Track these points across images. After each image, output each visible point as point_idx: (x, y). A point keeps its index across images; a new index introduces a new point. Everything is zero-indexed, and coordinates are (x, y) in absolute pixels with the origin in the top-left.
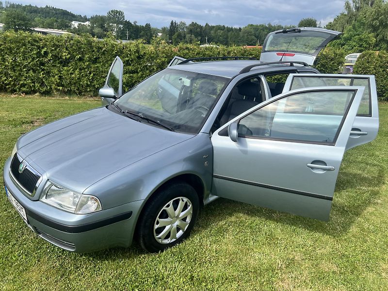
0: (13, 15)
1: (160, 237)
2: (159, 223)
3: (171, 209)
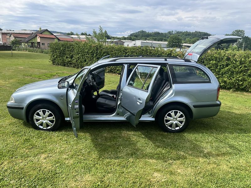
0: (173, 38)
1: (37, 123)
2: (36, 117)
3: (41, 113)
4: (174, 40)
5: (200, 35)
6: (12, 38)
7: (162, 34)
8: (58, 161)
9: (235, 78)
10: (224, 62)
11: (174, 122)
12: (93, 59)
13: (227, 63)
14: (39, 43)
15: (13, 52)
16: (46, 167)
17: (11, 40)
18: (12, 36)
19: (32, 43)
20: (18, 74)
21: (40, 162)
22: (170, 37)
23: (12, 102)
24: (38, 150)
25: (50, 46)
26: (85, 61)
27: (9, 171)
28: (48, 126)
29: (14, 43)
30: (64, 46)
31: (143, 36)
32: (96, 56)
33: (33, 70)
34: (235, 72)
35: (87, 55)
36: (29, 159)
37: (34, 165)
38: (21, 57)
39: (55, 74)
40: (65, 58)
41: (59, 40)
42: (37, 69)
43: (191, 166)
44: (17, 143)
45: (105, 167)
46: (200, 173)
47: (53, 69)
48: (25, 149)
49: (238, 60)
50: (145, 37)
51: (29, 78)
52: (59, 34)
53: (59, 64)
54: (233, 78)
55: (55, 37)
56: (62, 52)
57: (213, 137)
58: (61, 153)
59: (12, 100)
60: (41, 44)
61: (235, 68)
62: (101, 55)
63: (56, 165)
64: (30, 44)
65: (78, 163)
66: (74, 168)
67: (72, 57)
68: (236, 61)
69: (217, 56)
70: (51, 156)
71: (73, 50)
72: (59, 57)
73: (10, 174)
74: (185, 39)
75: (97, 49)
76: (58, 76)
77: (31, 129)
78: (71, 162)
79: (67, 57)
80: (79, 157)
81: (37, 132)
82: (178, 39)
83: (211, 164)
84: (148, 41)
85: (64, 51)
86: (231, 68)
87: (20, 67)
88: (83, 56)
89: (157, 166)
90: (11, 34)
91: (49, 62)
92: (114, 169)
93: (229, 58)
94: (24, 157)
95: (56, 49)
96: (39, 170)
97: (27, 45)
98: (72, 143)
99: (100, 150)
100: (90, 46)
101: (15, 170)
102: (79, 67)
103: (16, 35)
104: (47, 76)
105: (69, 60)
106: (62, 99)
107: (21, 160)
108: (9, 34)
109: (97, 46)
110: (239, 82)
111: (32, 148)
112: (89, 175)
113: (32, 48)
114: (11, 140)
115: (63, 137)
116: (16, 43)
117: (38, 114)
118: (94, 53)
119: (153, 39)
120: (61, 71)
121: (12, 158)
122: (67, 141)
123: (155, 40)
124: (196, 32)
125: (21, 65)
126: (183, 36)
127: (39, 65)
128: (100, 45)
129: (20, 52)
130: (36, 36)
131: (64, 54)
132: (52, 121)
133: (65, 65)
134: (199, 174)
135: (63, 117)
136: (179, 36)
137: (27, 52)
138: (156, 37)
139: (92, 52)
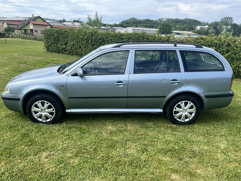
0: (164, 25)
1: (35, 116)
2: (34, 109)
3: (39, 105)
4: (164, 27)
5: (190, 22)
6: (5, 26)
7: (153, 21)
8: (61, 160)
9: (235, 65)
10: (224, 48)
11: (183, 113)
12: (88, 45)
13: (227, 49)
14: (32, 30)
15: (7, 39)
16: (48, 168)
17: (4, 27)
18: (5, 23)
19: (25, 30)
20: (13, 62)
21: (42, 162)
22: (160, 24)
23: (7, 92)
24: (38, 146)
25: (43, 32)
26: (80, 47)
27: (7, 174)
28: (47, 118)
29: (7, 30)
30: (58, 33)
31: (134, 23)
32: (91, 42)
33: (28, 57)
34: (236, 58)
35: (82, 42)
36: (29, 158)
37: (35, 166)
38: (15, 44)
39: (50, 61)
40: (59, 45)
41: (52, 27)
42: (32, 56)
43: (211, 165)
44: (15, 139)
45: (115, 167)
46: (223, 173)
47: (48, 56)
48: (23, 146)
49: (238, 46)
50: (136, 24)
51: (24, 65)
52: (52, 21)
53: (53, 51)
54: (233, 65)
55: (48, 24)
56: (56, 39)
57: (226, 130)
58: (65, 150)
59: (7, 90)
60: (34, 31)
61: (235, 54)
62: (97, 41)
63: (60, 166)
64: (23, 31)
65: (84, 163)
66: (81, 169)
67: (66, 44)
68: (237, 47)
69: (217, 42)
70: (53, 155)
71: (68, 37)
72: (53, 44)
73: (8, 177)
74: (175, 26)
75: (92, 35)
76: (54, 63)
77: (29, 122)
78: (77, 161)
79: (61, 44)
80: (85, 155)
81: (36, 125)
82: (169, 26)
83: (232, 161)
84: (139, 28)
85: (58, 38)
86: (231, 55)
87: (14, 54)
88: (77, 42)
89: (173, 165)
90: (4, 21)
91: (43, 49)
92: (125, 170)
93: (230, 44)
94: (23, 156)
95: (51, 35)
96: (41, 173)
97: (20, 32)
98: (75, 138)
99: (107, 147)
100: (85, 32)
101: (13, 172)
102: (74, 54)
103: (9, 22)
104: (42, 63)
105: (64, 47)
106: (62, 90)
107: (20, 159)
108: (2, 22)
109: (92, 32)
110: (239, 68)
111: (31, 144)
112: (98, 178)
113: (25, 35)
114: (7, 135)
115: (65, 131)
116: (9, 30)
117: (36, 106)
118: (89, 39)
119: (144, 26)
120: (56, 58)
121: (9, 157)
122: (69, 135)
123: (146, 27)
124: (186, 19)
125: (15, 52)
126: (173, 23)
127: (34, 52)
128: (95, 31)
129: (13, 39)
130: (29, 23)
131: (59, 41)
132: (52, 114)
133: (60, 52)
134: (221, 175)
135: (64, 109)
136: (169, 23)
137: (21, 40)
138: (147, 25)
139: (87, 38)
